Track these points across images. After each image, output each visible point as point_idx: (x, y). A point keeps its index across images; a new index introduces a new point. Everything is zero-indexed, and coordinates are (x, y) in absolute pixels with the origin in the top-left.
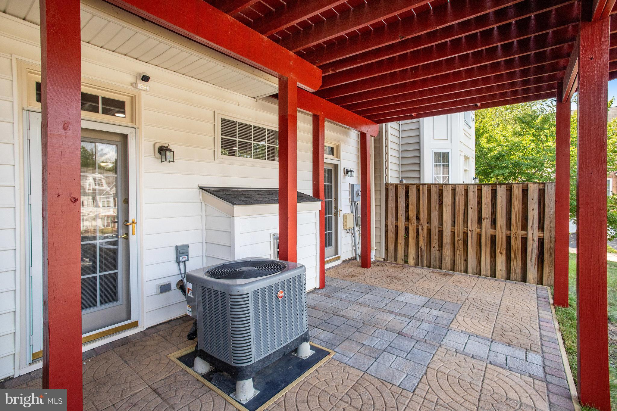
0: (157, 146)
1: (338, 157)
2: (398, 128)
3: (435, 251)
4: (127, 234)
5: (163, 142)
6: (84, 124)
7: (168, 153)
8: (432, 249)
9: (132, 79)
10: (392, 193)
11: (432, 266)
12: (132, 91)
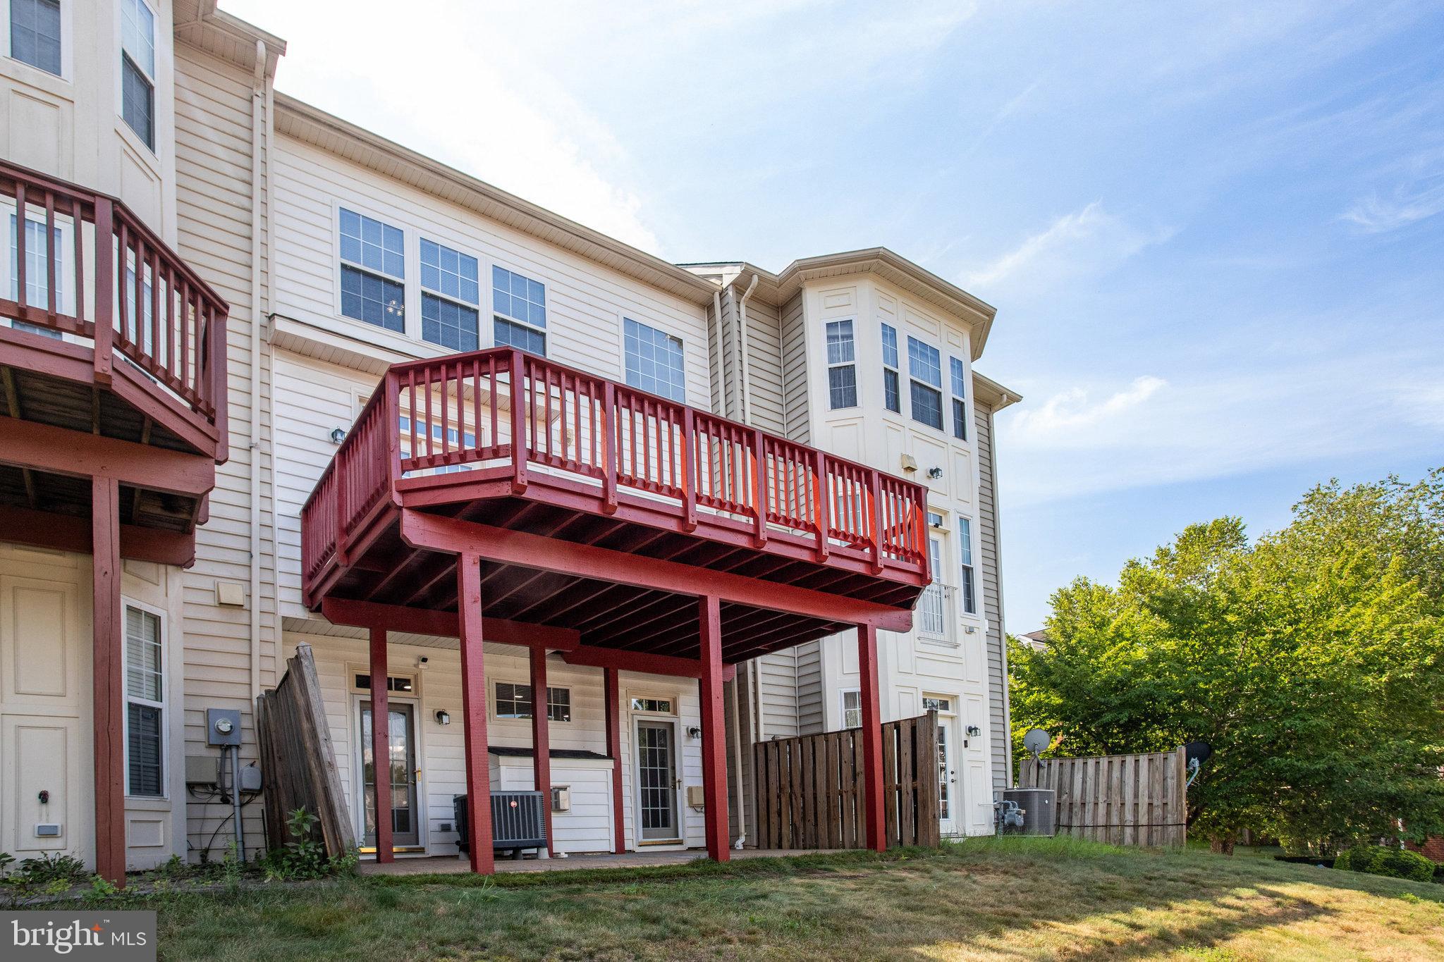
0: (436, 711)
1: (675, 713)
2: (792, 665)
3: (810, 827)
4: (415, 781)
5: (440, 708)
6: (390, 700)
7: (444, 717)
8: (807, 823)
9: (414, 661)
10: (761, 755)
11: (808, 846)
12: (415, 671)
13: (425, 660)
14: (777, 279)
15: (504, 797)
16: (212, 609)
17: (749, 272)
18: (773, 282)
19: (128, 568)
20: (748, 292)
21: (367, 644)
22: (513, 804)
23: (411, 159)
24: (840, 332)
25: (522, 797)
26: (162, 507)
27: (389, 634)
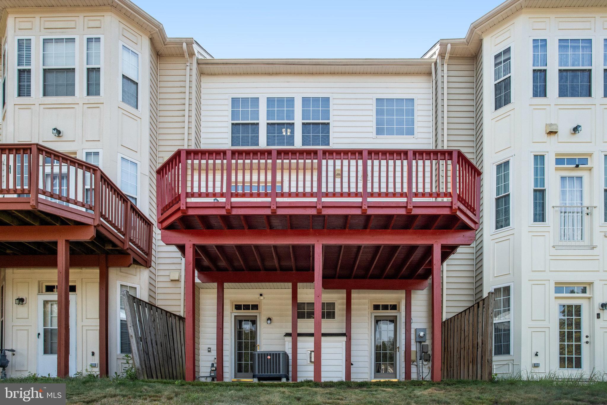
0: (267, 318)
1: (399, 310)
5: (269, 317)
7: (269, 320)
9: (258, 296)
12: (259, 300)
13: (261, 295)
14: (465, 40)
15: (264, 354)
16: (168, 283)
17: (443, 44)
18: (463, 43)
19: (122, 271)
20: (447, 56)
21: (216, 290)
22: (269, 357)
23: (258, 63)
24: (502, 58)
25: (273, 354)
26: (112, 246)
27: (226, 285)
